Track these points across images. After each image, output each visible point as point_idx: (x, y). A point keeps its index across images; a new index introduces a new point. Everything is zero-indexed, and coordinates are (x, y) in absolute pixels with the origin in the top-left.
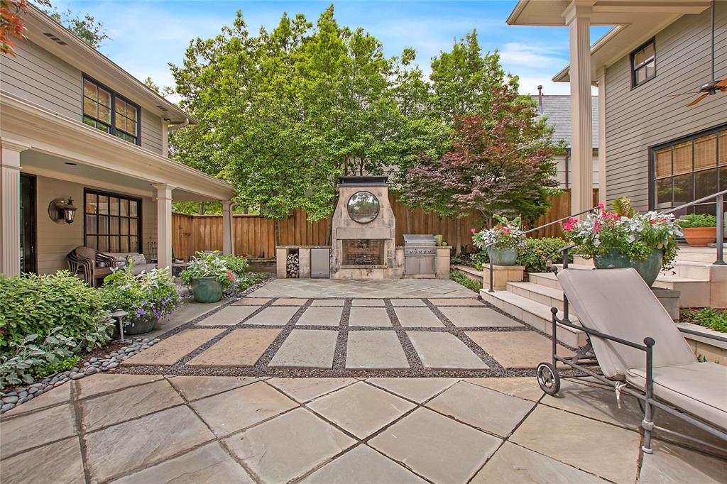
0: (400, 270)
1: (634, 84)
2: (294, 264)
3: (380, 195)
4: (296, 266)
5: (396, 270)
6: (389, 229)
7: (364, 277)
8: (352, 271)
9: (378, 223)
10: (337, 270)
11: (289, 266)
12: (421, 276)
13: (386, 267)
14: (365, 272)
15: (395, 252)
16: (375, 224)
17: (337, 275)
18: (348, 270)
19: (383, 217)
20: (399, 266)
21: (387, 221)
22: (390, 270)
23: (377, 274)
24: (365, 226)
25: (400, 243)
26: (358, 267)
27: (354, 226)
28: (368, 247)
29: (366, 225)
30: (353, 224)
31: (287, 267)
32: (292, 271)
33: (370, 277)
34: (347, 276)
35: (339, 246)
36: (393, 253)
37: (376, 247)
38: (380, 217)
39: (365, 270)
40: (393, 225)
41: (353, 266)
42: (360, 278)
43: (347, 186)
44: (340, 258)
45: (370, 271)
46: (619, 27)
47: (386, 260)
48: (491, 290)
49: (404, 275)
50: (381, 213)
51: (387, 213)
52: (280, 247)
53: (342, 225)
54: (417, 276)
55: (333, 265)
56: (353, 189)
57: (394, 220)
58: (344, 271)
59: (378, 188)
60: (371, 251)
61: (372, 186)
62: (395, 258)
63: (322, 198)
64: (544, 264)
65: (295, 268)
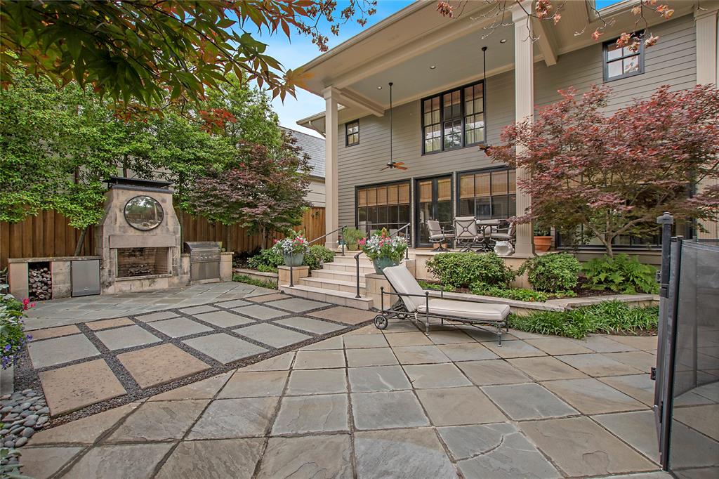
0: (186, 277)
1: (347, 144)
2: (42, 282)
3: (164, 201)
4: (46, 284)
5: (182, 277)
6: (174, 237)
7: (146, 288)
8: (130, 283)
9: (162, 231)
10: (110, 284)
11: (34, 286)
12: (207, 281)
13: (171, 275)
14: (147, 282)
15: (181, 260)
16: (158, 231)
17: (110, 290)
18: (126, 283)
19: (167, 225)
20: (185, 274)
21: (171, 228)
22: (176, 278)
23: (162, 283)
24: (146, 234)
25: (186, 249)
26: (139, 277)
27: (132, 234)
28: (141, 255)
29: (148, 233)
30: (131, 232)
31: (31, 287)
32: (40, 291)
33: (153, 288)
34: (124, 289)
35: (112, 256)
36: (179, 260)
37: (152, 255)
38: (164, 224)
39: (147, 281)
40: (178, 233)
41: (132, 278)
42: (141, 289)
43: (124, 189)
44: (115, 269)
45: (153, 280)
46: (343, 107)
47: (170, 268)
48: (292, 285)
49: (190, 281)
50: (165, 219)
51: (171, 220)
52: (14, 260)
53: (117, 232)
54: (203, 281)
55: (104, 278)
56: (131, 192)
57: (180, 227)
58: (120, 284)
59: (161, 194)
60: (145, 259)
61: (155, 192)
62: (181, 266)
63: (91, 200)
64: (318, 263)
65: (45, 287)
